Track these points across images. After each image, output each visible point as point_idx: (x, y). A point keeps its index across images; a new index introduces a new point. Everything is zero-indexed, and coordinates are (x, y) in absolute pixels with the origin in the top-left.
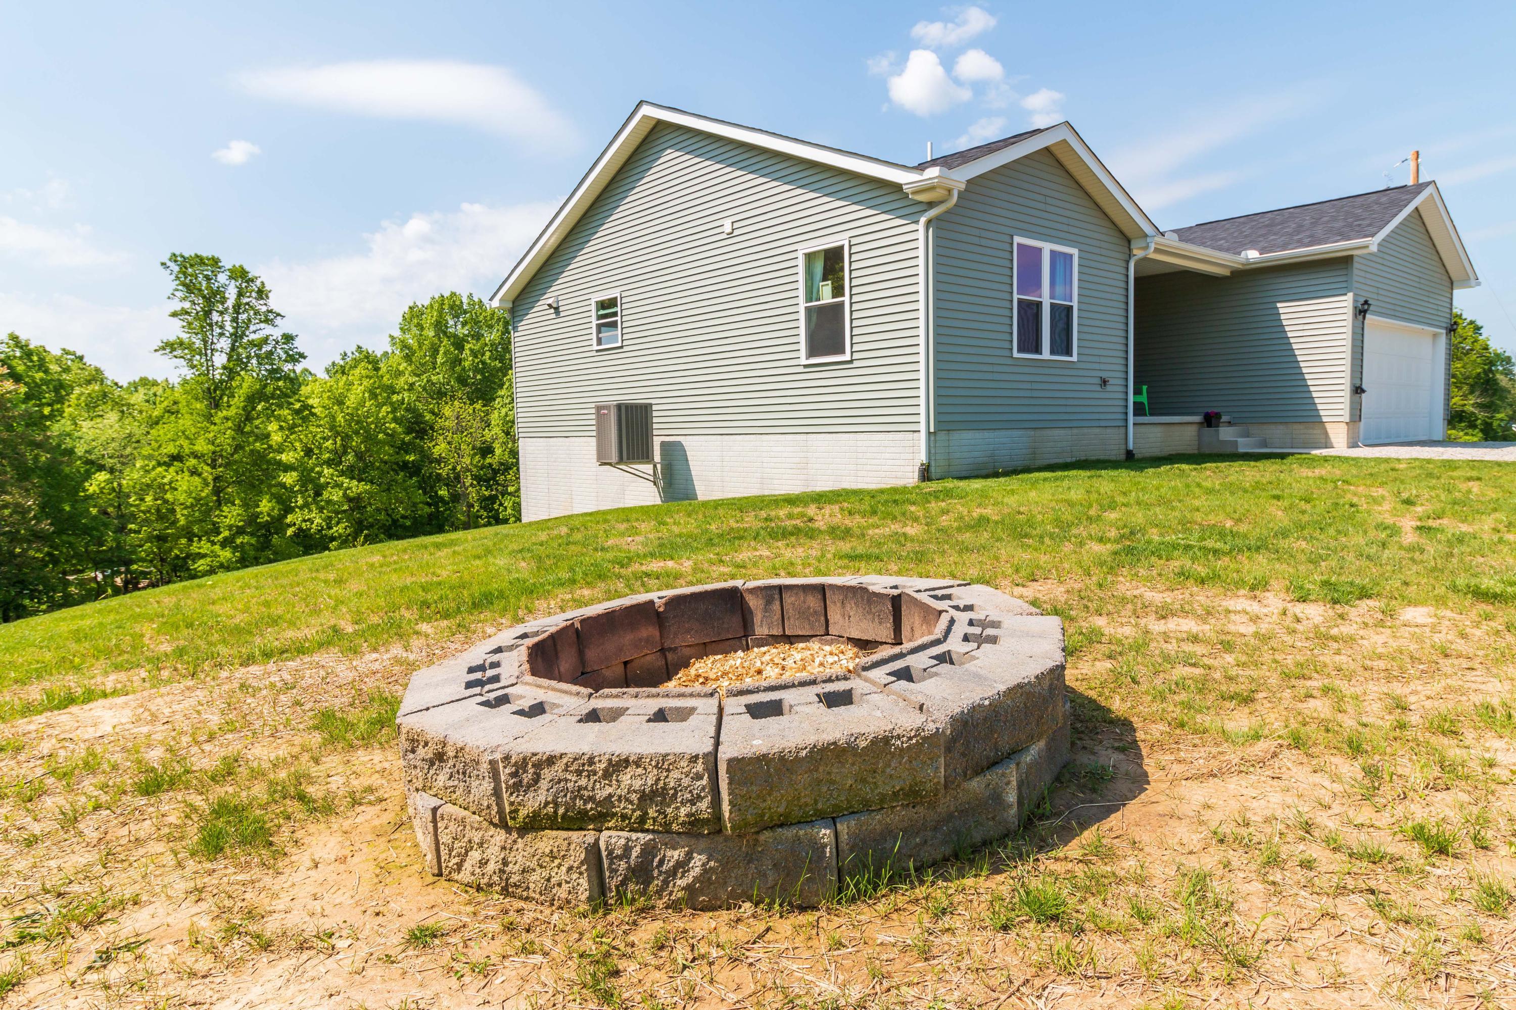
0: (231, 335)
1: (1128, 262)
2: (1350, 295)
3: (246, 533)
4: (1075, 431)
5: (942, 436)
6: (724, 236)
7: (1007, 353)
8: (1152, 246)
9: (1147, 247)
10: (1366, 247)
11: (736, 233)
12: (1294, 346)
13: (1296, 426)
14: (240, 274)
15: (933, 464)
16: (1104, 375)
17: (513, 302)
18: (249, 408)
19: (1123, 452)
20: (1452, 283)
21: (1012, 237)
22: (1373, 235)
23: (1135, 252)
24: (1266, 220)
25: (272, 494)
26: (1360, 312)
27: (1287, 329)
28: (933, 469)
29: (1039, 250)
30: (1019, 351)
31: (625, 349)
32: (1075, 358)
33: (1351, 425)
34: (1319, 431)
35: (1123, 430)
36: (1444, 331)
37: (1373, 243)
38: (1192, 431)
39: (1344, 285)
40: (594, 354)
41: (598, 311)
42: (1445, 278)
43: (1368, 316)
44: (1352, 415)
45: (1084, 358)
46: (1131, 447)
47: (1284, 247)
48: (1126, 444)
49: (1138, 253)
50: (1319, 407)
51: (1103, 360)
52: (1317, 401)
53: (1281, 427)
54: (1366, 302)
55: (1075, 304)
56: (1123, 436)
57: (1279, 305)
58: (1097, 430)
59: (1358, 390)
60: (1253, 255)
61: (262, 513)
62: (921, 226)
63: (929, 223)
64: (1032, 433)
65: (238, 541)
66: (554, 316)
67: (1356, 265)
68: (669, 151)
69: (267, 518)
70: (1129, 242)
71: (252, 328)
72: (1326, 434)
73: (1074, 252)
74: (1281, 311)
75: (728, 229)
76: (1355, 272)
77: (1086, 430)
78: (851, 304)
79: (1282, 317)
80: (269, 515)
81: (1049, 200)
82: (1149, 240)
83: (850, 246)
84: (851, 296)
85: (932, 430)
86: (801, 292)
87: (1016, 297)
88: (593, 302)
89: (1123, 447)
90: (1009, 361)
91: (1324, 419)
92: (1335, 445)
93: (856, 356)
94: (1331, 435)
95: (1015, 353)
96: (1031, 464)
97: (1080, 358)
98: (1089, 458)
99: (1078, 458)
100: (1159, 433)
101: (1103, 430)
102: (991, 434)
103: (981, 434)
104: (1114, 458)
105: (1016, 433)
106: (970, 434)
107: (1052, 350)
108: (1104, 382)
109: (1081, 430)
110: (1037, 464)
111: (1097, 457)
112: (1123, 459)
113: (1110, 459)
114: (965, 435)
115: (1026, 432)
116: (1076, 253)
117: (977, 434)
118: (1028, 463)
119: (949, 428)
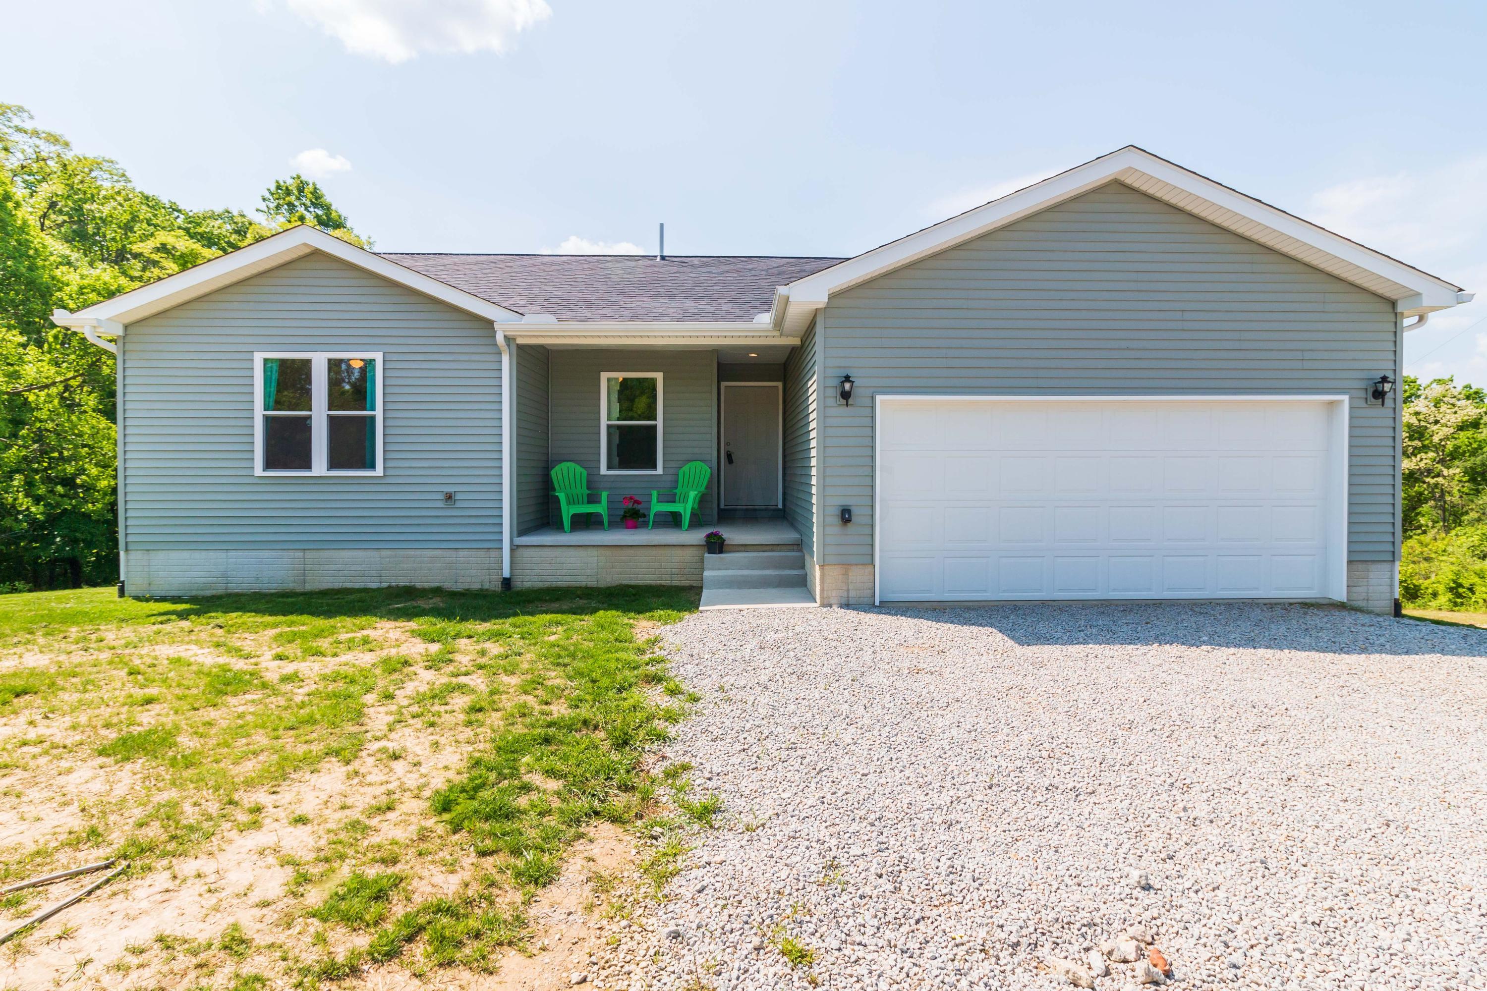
1: (501, 354)
4: (386, 553)
7: (245, 471)
8: (500, 335)
15: (127, 581)
16: (447, 489)
19: (498, 578)
20: (1393, 304)
26: (845, 393)
29: (308, 362)
30: (269, 467)
32: (379, 471)
35: (495, 553)
36: (1346, 397)
38: (686, 556)
44: (827, 555)
45: (403, 471)
48: (500, 569)
51: (447, 472)
54: (848, 378)
56: (497, 560)
58: (438, 553)
67: (824, 322)
77: (411, 552)
82: (496, 328)
85: (123, 550)
89: (496, 572)
90: (248, 480)
95: (259, 470)
96: (299, 589)
97: (390, 472)
98: (419, 585)
99: (394, 584)
100: (593, 558)
101: (452, 553)
102: (223, 555)
103: (204, 554)
104: (476, 586)
105: (266, 554)
106: (186, 554)
107: (334, 464)
108: (449, 497)
109: (402, 553)
110: (309, 587)
111: (437, 584)
112: (497, 587)
113: (467, 587)
114: (174, 555)
115: (285, 553)
116: (378, 357)
117: (197, 555)
118: (291, 586)
119: (150, 547)
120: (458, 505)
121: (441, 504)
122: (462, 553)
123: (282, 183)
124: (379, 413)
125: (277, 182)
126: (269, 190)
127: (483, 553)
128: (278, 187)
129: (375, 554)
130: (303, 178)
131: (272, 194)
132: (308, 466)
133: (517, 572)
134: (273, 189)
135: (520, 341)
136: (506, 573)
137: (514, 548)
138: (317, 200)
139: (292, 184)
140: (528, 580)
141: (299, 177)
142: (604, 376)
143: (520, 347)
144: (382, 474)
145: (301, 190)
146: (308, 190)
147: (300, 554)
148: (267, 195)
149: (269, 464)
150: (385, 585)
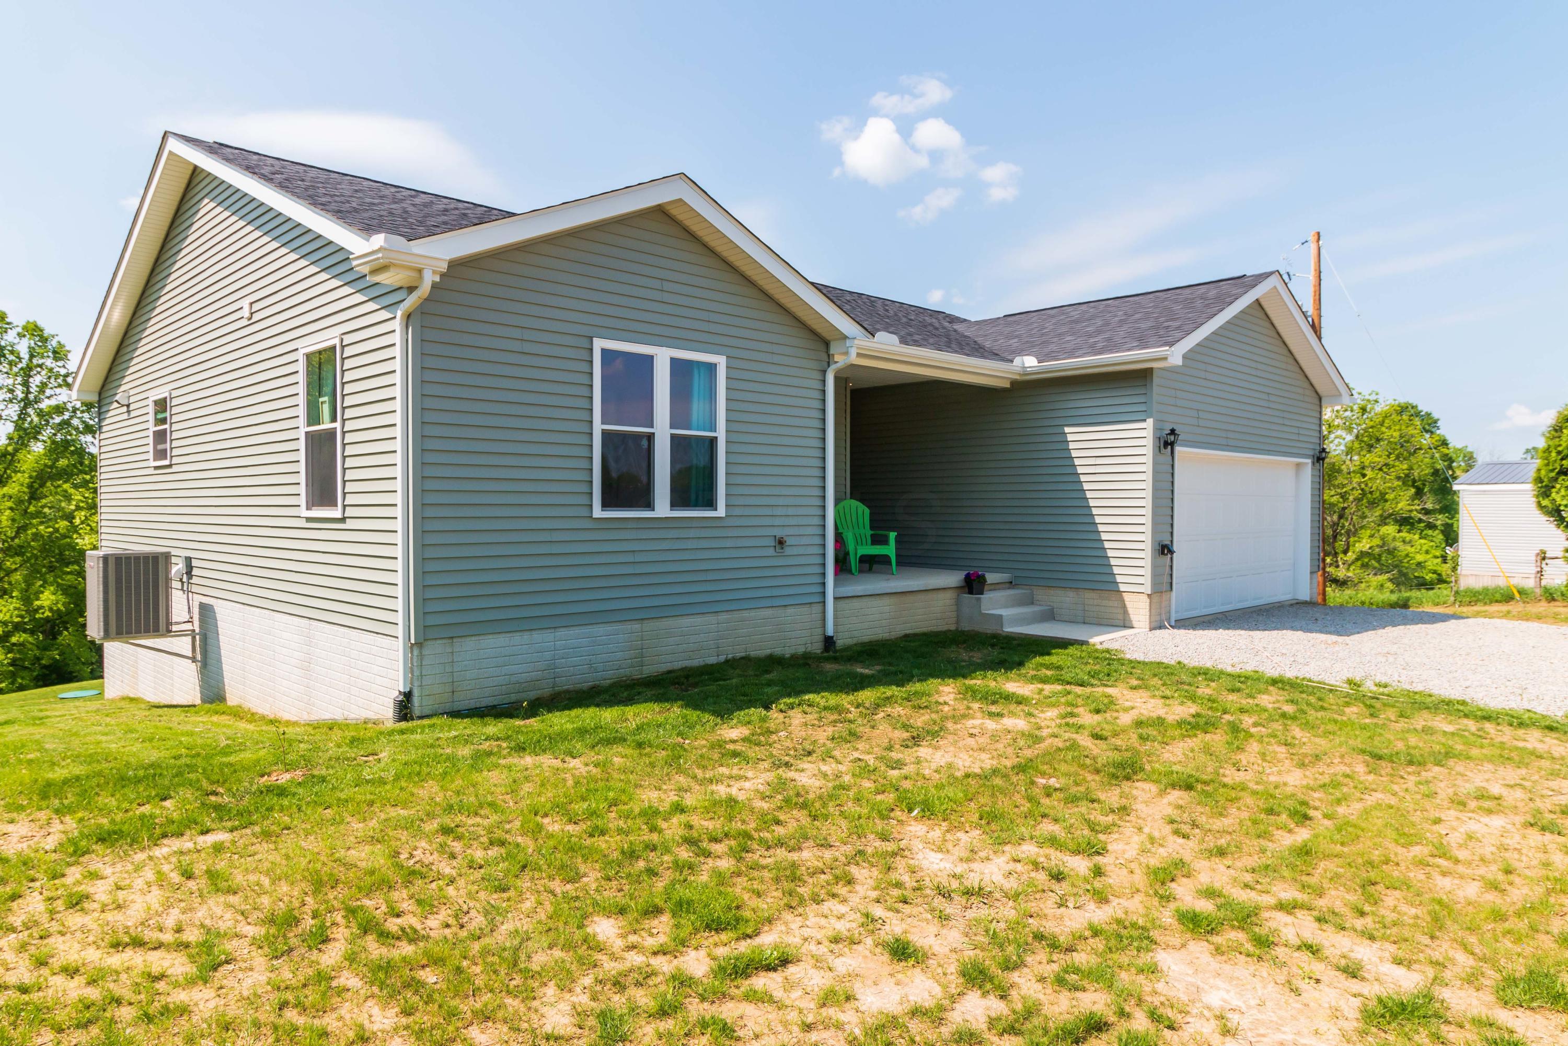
0: (22, 400)
1: (824, 372)
2: (1150, 421)
3: (25, 631)
4: (723, 617)
5: (434, 649)
6: (245, 322)
7: (584, 512)
8: (853, 352)
9: (847, 353)
10: (1165, 359)
11: (256, 317)
12: (1086, 486)
13: (1089, 595)
14: (34, 330)
15: (416, 693)
16: (779, 533)
17: (100, 394)
18: (36, 485)
19: (821, 638)
20: (1320, 399)
21: (591, 338)
22: (1171, 344)
23: (837, 358)
24: (1075, 314)
25: (59, 585)
26: (1166, 444)
27: (1077, 462)
28: (416, 700)
29: (648, 360)
30: (606, 505)
31: (174, 469)
32: (721, 511)
33: (1156, 598)
34: (1116, 604)
35: (817, 608)
36: (1309, 461)
37: (1175, 355)
38: (947, 599)
39: (1142, 407)
40: (152, 471)
41: (156, 414)
42: (1309, 392)
43: (1178, 449)
44: (1155, 584)
45: (738, 511)
46: (830, 632)
47: (1071, 354)
48: (824, 626)
49: (840, 361)
50: (1116, 570)
51: (778, 511)
52: (1113, 561)
53: (1071, 594)
54: (1173, 432)
55: (721, 434)
56: (819, 616)
57: (1067, 430)
58: (769, 612)
59: (1165, 549)
60: (1030, 362)
61: (41, 607)
62: (396, 325)
63: (408, 317)
64: (636, 626)
65: (14, 640)
66: (125, 416)
67: (1156, 380)
68: (206, 201)
69: (48, 614)
70: (827, 344)
71: (48, 392)
72: (1124, 607)
73: (721, 361)
74: (1070, 438)
75: (246, 313)
76: (1156, 389)
77: (746, 614)
78: (344, 433)
79: (1071, 446)
80: (51, 610)
81: (667, 286)
82: (848, 343)
83: (343, 347)
84: (344, 420)
85: (413, 641)
86: (301, 411)
87: (598, 427)
88: (150, 402)
89: (820, 631)
90: (587, 524)
91: (1122, 588)
92: (1135, 624)
93: (350, 512)
94: (1130, 611)
95: (598, 509)
96: (635, 673)
97: (730, 511)
98: (753, 654)
99: (730, 656)
101: (780, 612)
102: (548, 635)
103: (526, 637)
104: (801, 650)
105: (601, 630)
106: (502, 640)
107: (678, 502)
108: (781, 542)
109: (736, 615)
110: (644, 671)
111: (768, 652)
112: (817, 647)
113: (793, 652)
114: (488, 642)
115: (623, 626)
117: (517, 638)
118: (628, 671)
119: (460, 633)
120: (788, 551)
121: (771, 552)
122: (790, 611)
127: (805, 609)
129: (712, 619)
132: (649, 504)
133: (840, 628)
137: (837, 600)
144: (724, 515)
147: (639, 626)
149: (609, 502)
150: (721, 659)
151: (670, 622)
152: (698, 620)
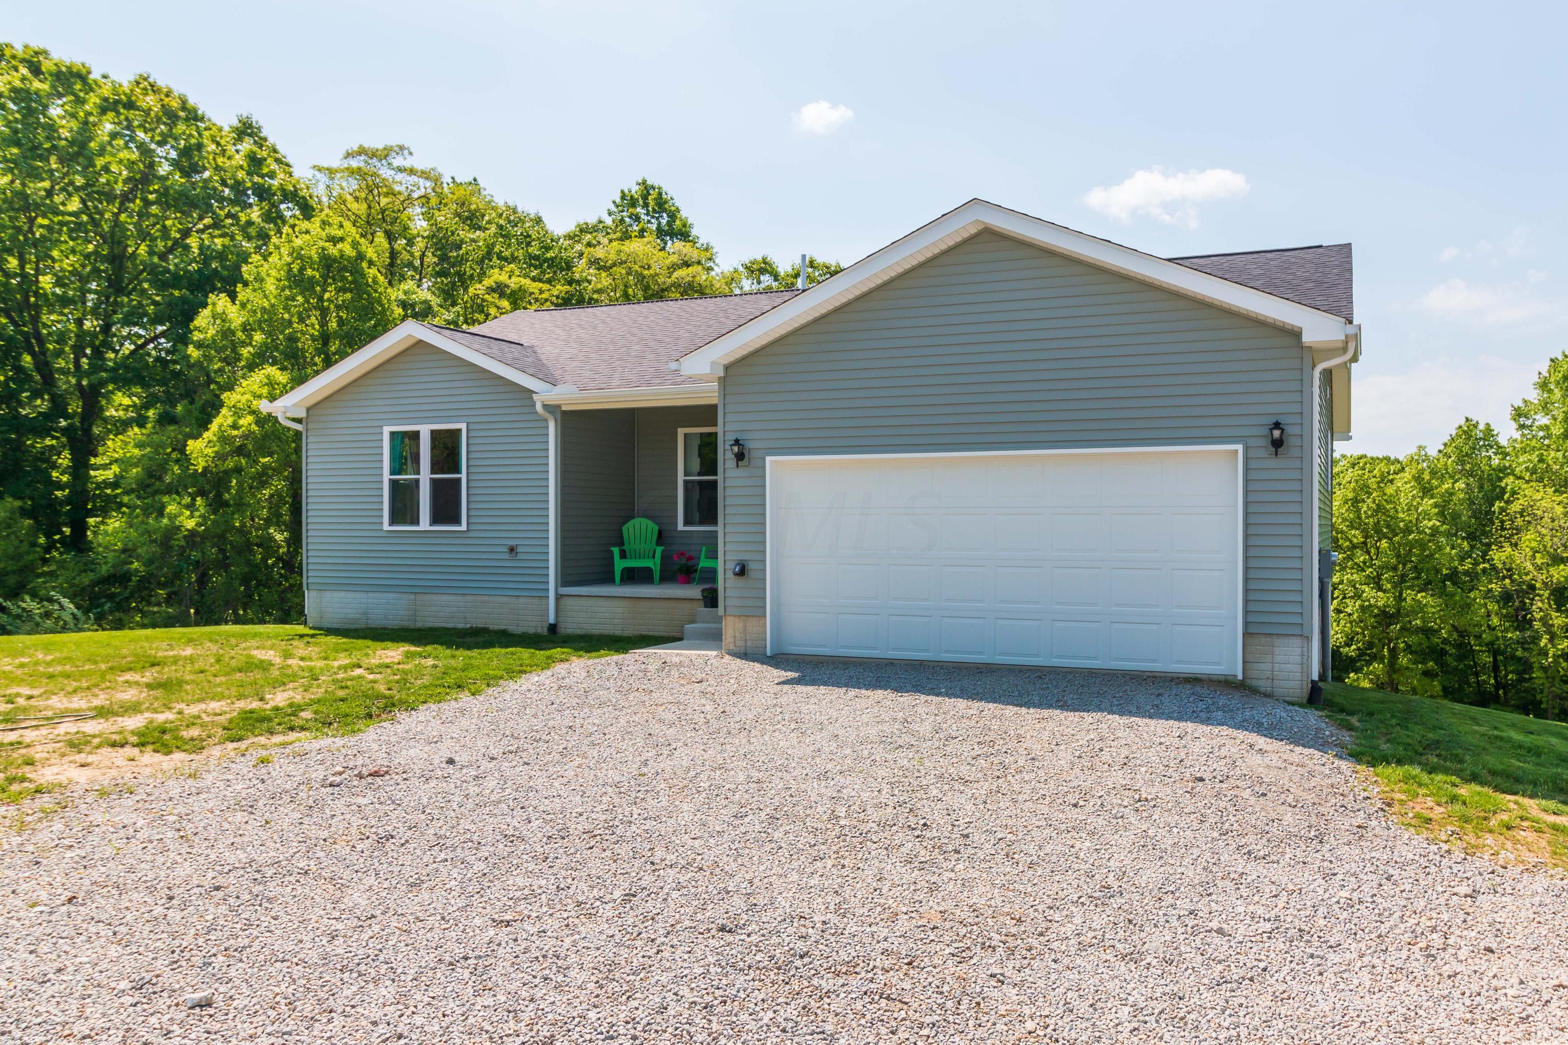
5: (314, 594)
7: (378, 527)
8: (539, 405)
16: (511, 543)
19: (545, 627)
26: (738, 456)
30: (392, 524)
32: (464, 527)
33: (729, 621)
35: (544, 601)
45: (479, 527)
48: (547, 616)
51: (510, 527)
54: (738, 442)
56: (543, 607)
58: (505, 599)
59: (741, 570)
76: (728, 398)
77: (486, 598)
89: (544, 619)
90: (381, 534)
95: (386, 527)
96: (411, 625)
97: (472, 527)
98: (491, 627)
99: (473, 627)
100: (619, 608)
101: (513, 600)
102: (364, 595)
103: (353, 594)
104: (531, 630)
105: (391, 595)
106: (342, 594)
107: (435, 520)
108: (512, 549)
109: (479, 598)
110: (419, 625)
111: (503, 627)
112: (545, 631)
113: (525, 631)
114: (336, 594)
115: (404, 596)
116: (463, 426)
117: (350, 595)
118: (408, 623)
119: (323, 588)
120: (520, 557)
121: (507, 556)
122: (521, 600)
123: (626, 192)
124: (463, 476)
125: (622, 192)
126: (614, 202)
127: (536, 601)
128: (623, 197)
129: (460, 598)
130: (649, 182)
131: (617, 206)
132: (416, 521)
133: (561, 619)
134: (618, 201)
135: (564, 408)
136: (552, 620)
137: (559, 597)
138: (662, 204)
139: (635, 190)
140: (569, 627)
141: (644, 182)
142: (681, 432)
143: (565, 413)
144: (466, 529)
145: (645, 197)
146: (654, 194)
147: (413, 597)
148: (613, 209)
149: (393, 522)
150: (468, 626)
151: (434, 597)
152: (445, 598)
